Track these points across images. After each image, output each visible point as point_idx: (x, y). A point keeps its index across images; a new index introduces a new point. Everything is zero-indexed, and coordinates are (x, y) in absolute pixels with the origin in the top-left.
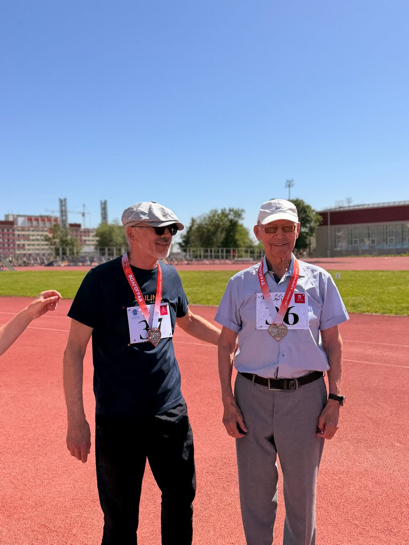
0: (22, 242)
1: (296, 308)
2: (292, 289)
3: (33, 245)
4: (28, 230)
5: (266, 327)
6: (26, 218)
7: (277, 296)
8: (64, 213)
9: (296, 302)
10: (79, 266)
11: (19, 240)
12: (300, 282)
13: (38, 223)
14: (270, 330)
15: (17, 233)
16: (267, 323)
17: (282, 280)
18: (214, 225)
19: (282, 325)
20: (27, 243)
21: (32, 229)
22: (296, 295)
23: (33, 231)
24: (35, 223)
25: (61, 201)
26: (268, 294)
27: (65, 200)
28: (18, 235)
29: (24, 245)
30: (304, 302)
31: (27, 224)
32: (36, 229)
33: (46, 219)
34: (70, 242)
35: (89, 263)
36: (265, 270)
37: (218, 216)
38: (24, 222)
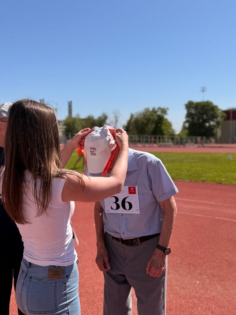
18: (147, 119)
30: (135, 193)
37: (150, 112)
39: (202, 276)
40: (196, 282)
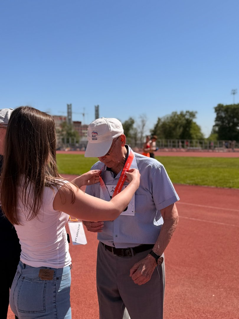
7: (113, 188)
8: (70, 114)
10: (77, 151)
18: (174, 123)
25: (68, 106)
27: (71, 105)
33: (59, 118)
34: (73, 134)
37: (178, 116)
39: (218, 289)
40: (212, 296)
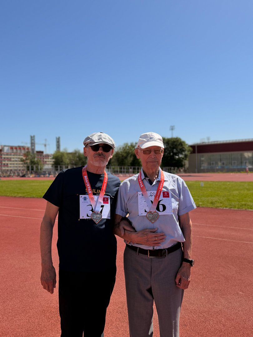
0: (6, 162)
1: (164, 201)
2: (160, 188)
3: (14, 164)
4: (11, 155)
5: (145, 214)
6: (10, 148)
7: (151, 194)
8: (33, 145)
9: (164, 197)
10: (41, 177)
11: (5, 161)
12: (165, 184)
13: (17, 150)
14: (148, 216)
15: (3, 156)
16: (145, 211)
17: (154, 183)
18: (126, 153)
19: (155, 212)
20: (9, 163)
21: (13, 154)
22: (164, 193)
23: (13, 155)
24: (15, 150)
25: (31, 137)
26: (145, 193)
27: (34, 136)
28: (4, 158)
29: (7, 164)
30: (168, 197)
31: (10, 151)
32: (16, 154)
33: (22, 148)
34: (36, 162)
35: (48, 175)
36: (143, 177)
38: (8, 150)
39: (205, 291)
